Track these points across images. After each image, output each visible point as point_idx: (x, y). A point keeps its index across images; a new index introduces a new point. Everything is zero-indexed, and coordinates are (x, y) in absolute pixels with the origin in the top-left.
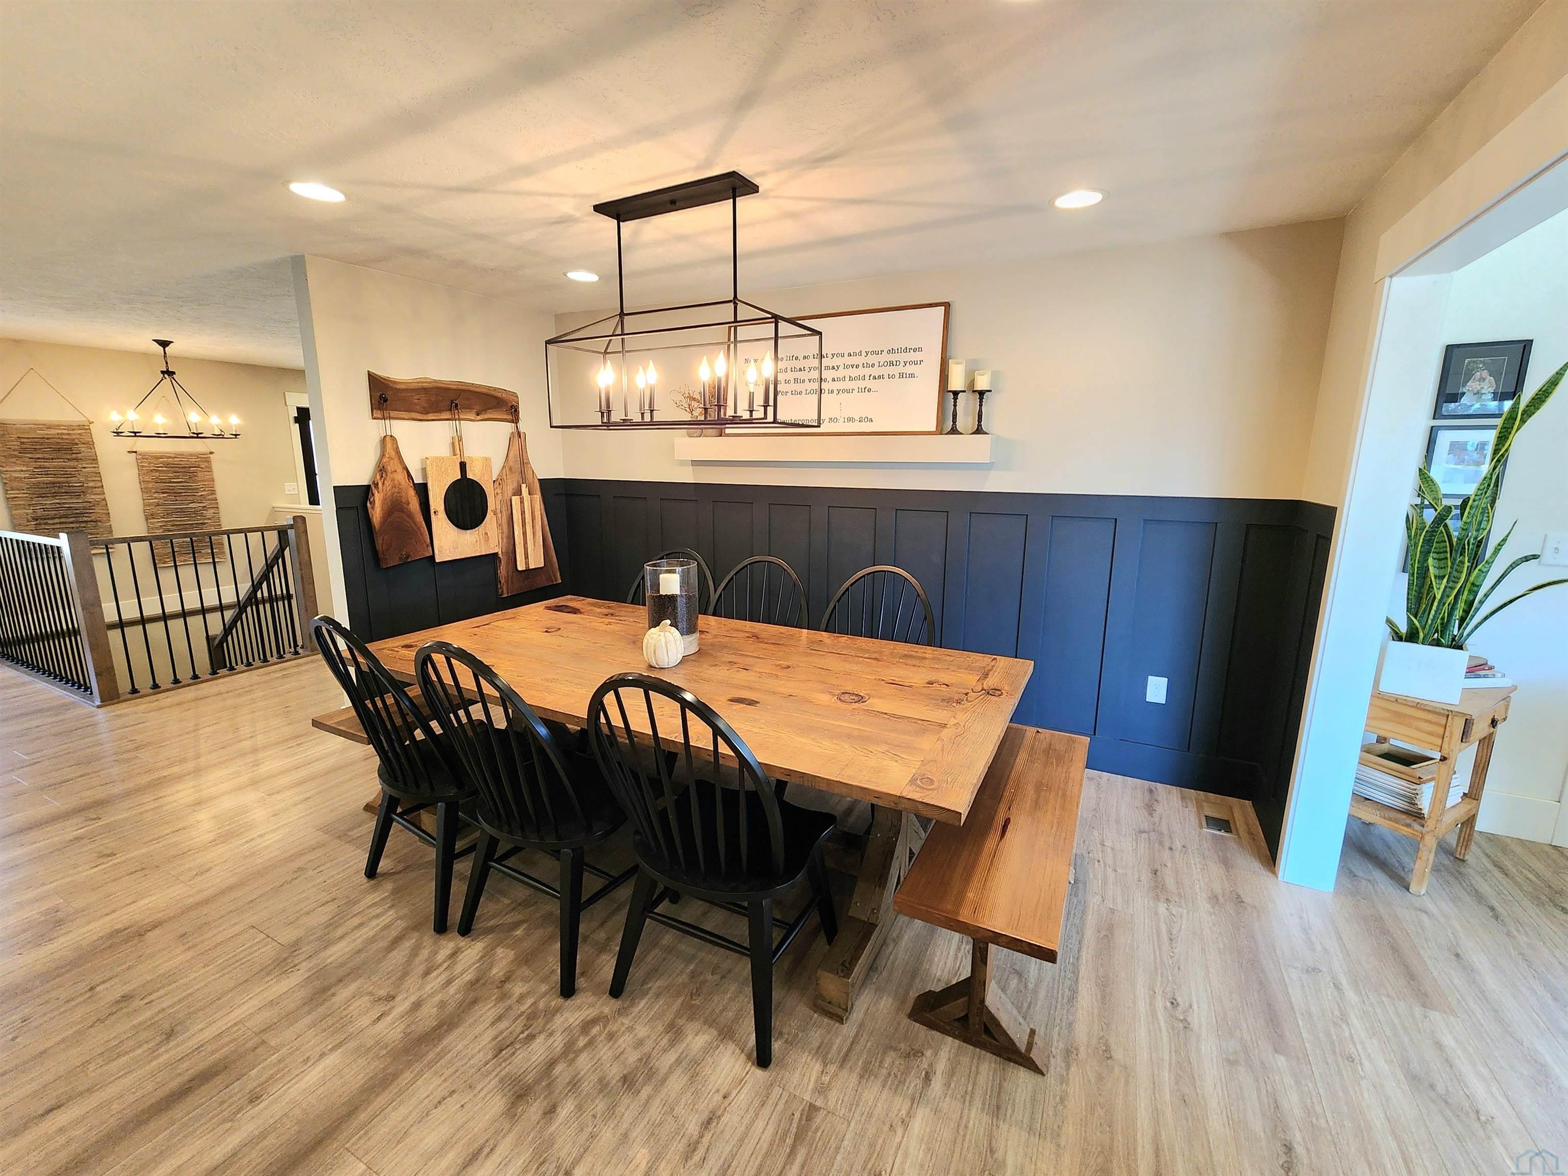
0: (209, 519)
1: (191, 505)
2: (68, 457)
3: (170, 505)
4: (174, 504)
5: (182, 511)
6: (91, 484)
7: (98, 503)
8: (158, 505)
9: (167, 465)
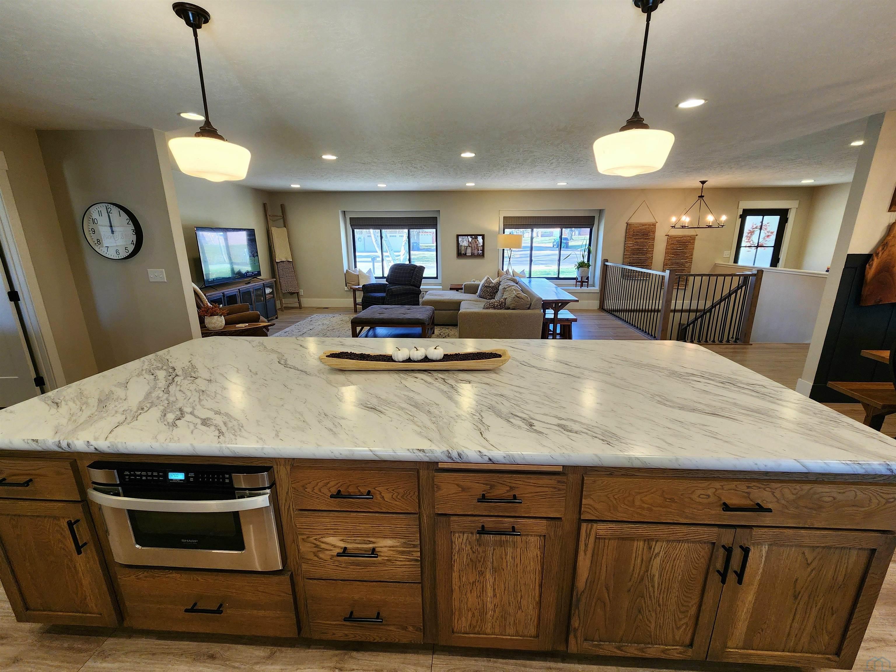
0: (687, 268)
1: (682, 261)
2: (645, 238)
3: (674, 260)
4: (675, 260)
5: (677, 263)
6: (650, 250)
7: (650, 258)
8: (670, 260)
9: (678, 241)
